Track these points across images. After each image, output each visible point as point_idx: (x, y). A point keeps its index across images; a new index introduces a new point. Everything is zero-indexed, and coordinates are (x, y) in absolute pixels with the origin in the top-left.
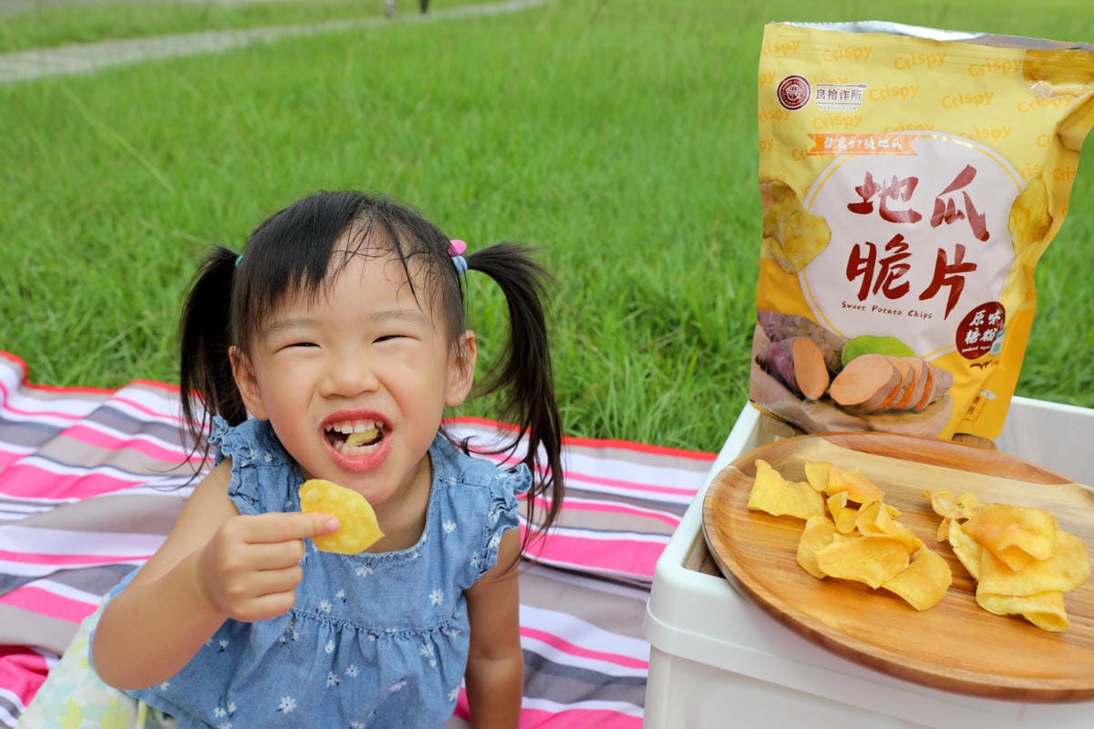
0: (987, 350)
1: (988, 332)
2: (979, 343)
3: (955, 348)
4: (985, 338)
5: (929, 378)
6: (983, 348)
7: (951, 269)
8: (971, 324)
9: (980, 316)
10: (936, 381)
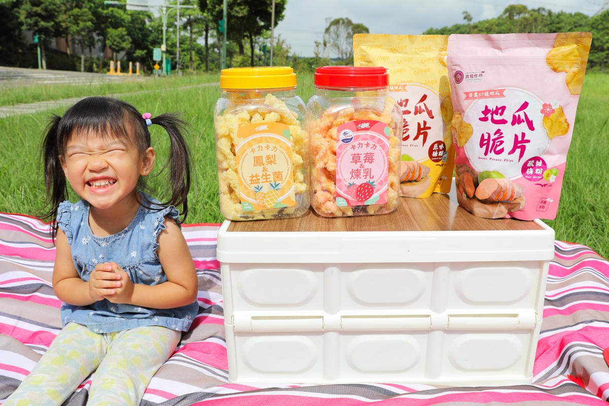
0: (441, 159)
1: (440, 152)
2: (438, 156)
3: (429, 158)
4: (439, 155)
5: (420, 169)
6: (440, 158)
7: (423, 129)
8: (434, 149)
9: (436, 146)
10: (423, 170)
